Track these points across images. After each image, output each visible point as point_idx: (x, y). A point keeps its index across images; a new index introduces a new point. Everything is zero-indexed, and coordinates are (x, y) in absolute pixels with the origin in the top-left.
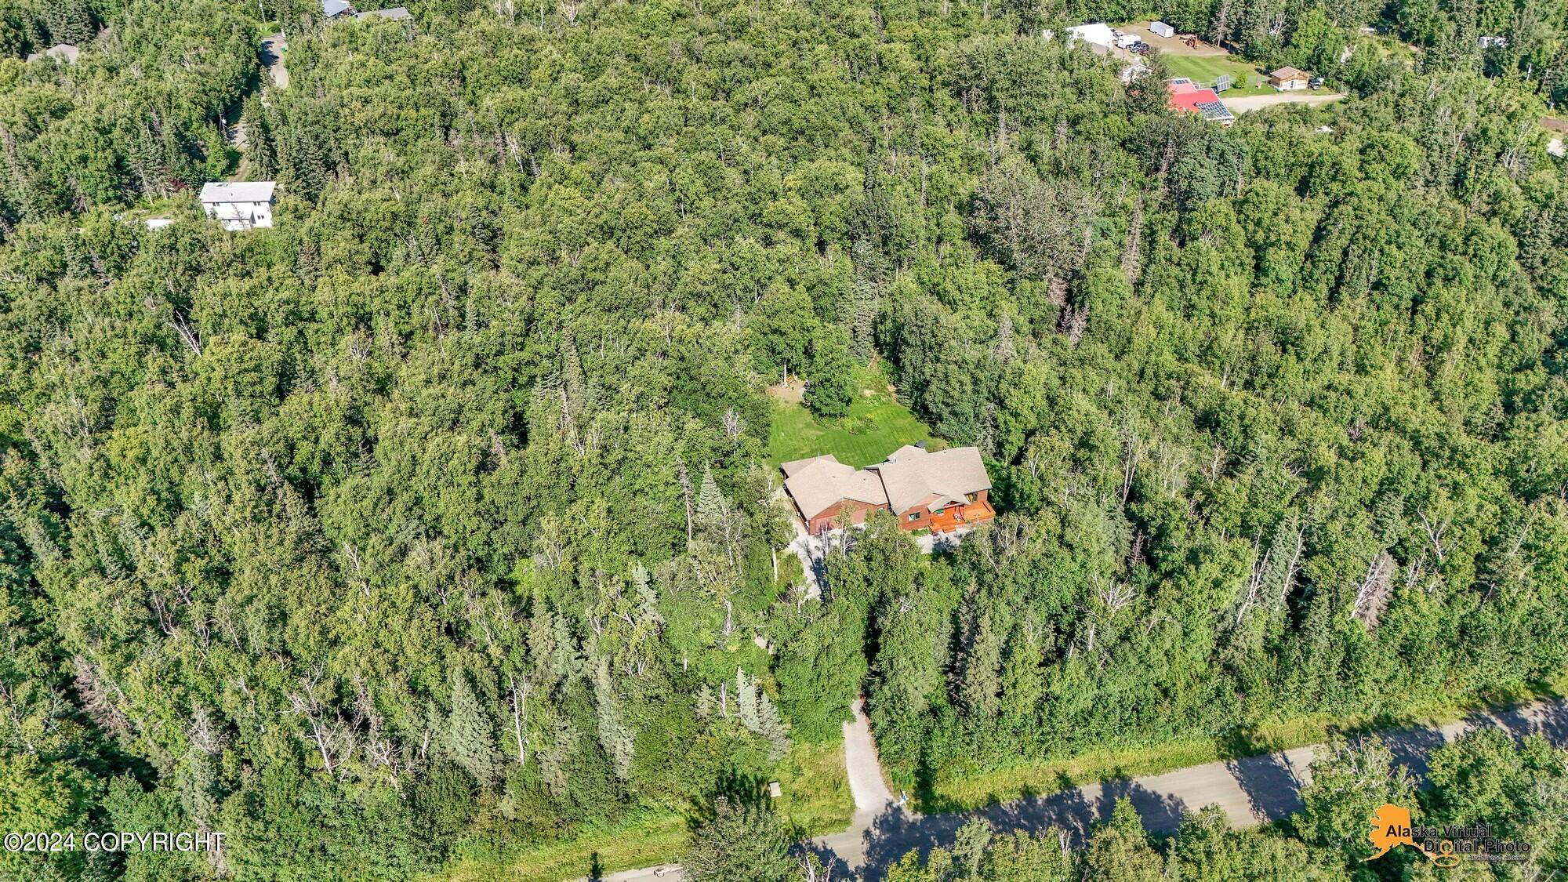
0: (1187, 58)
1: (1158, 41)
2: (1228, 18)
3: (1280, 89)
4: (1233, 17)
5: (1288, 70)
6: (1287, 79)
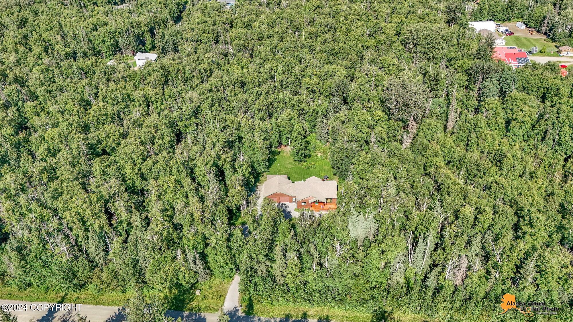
1: (517, 30)
2: (548, 23)
3: (561, 55)
4: (550, 23)
5: (566, 47)
6: (565, 51)
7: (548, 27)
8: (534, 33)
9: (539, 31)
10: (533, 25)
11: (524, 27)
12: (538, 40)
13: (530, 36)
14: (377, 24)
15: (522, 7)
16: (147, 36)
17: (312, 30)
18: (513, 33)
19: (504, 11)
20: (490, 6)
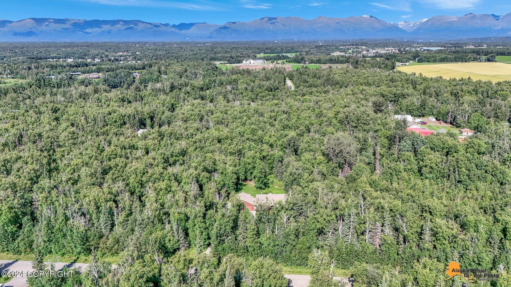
0: (436, 126)
1: (430, 122)
2: (451, 116)
3: (463, 135)
4: (453, 115)
5: (466, 129)
6: (465, 132)
7: (451, 118)
8: (443, 123)
9: (446, 122)
10: (441, 118)
11: (434, 120)
12: (445, 127)
13: (439, 125)
14: (321, 111)
15: (432, 107)
16: (148, 121)
17: (272, 114)
18: (426, 123)
19: (418, 109)
20: (407, 105)
